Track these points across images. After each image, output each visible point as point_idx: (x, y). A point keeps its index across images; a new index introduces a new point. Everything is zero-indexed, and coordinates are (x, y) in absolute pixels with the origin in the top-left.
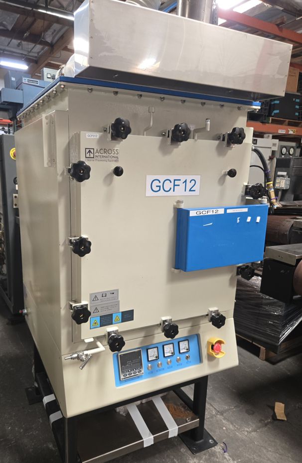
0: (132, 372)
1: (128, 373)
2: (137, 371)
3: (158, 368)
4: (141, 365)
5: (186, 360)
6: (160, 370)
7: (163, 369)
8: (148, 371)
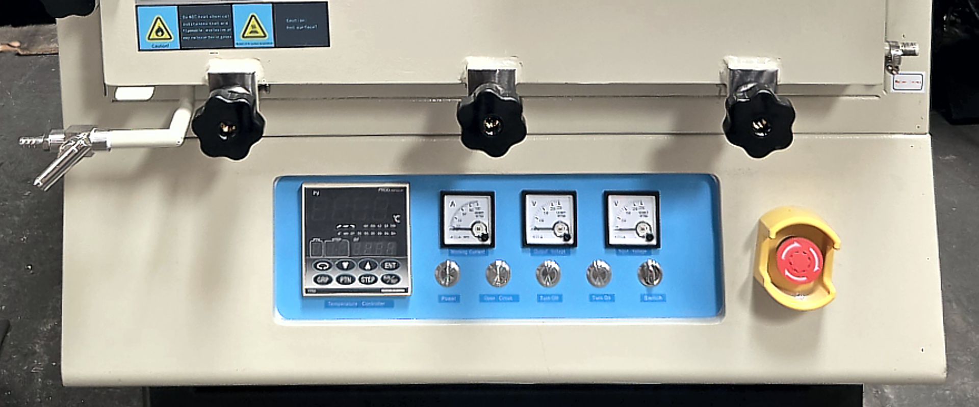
0: (356, 273)
1: (334, 274)
2: (379, 273)
3: (487, 288)
4: (402, 251)
5: (640, 287)
6: (497, 299)
7: (516, 298)
8: (437, 288)
